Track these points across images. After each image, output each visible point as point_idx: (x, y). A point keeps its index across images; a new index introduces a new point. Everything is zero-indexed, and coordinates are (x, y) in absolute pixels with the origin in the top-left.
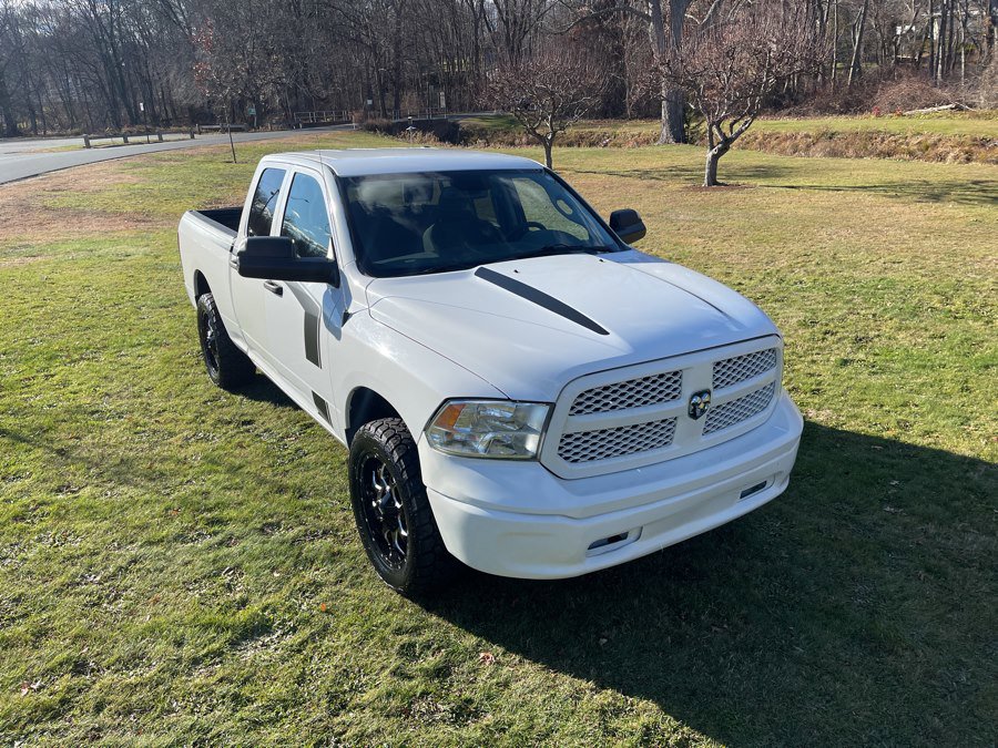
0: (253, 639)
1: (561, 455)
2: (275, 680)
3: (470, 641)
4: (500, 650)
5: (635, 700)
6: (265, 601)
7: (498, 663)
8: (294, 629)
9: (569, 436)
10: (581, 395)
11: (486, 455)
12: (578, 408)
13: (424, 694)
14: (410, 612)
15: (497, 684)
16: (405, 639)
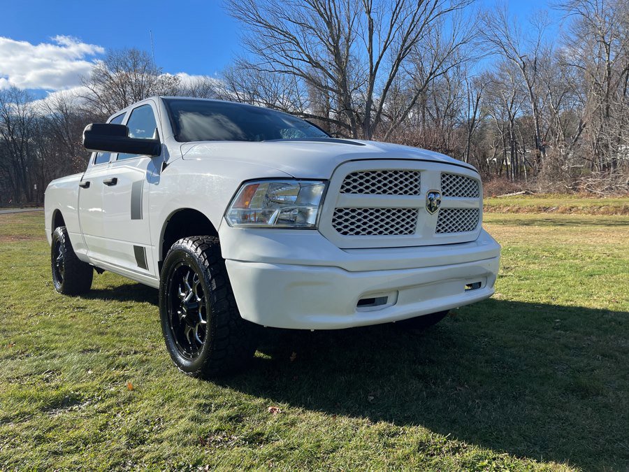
0: (62, 408)
1: (334, 226)
2: (78, 428)
3: (260, 401)
4: (286, 405)
5: (405, 427)
6: (77, 386)
7: (285, 413)
8: (103, 401)
9: (340, 211)
10: (348, 177)
11: (275, 225)
12: (347, 187)
13: (218, 431)
14: (206, 387)
15: (285, 424)
16: (203, 401)
